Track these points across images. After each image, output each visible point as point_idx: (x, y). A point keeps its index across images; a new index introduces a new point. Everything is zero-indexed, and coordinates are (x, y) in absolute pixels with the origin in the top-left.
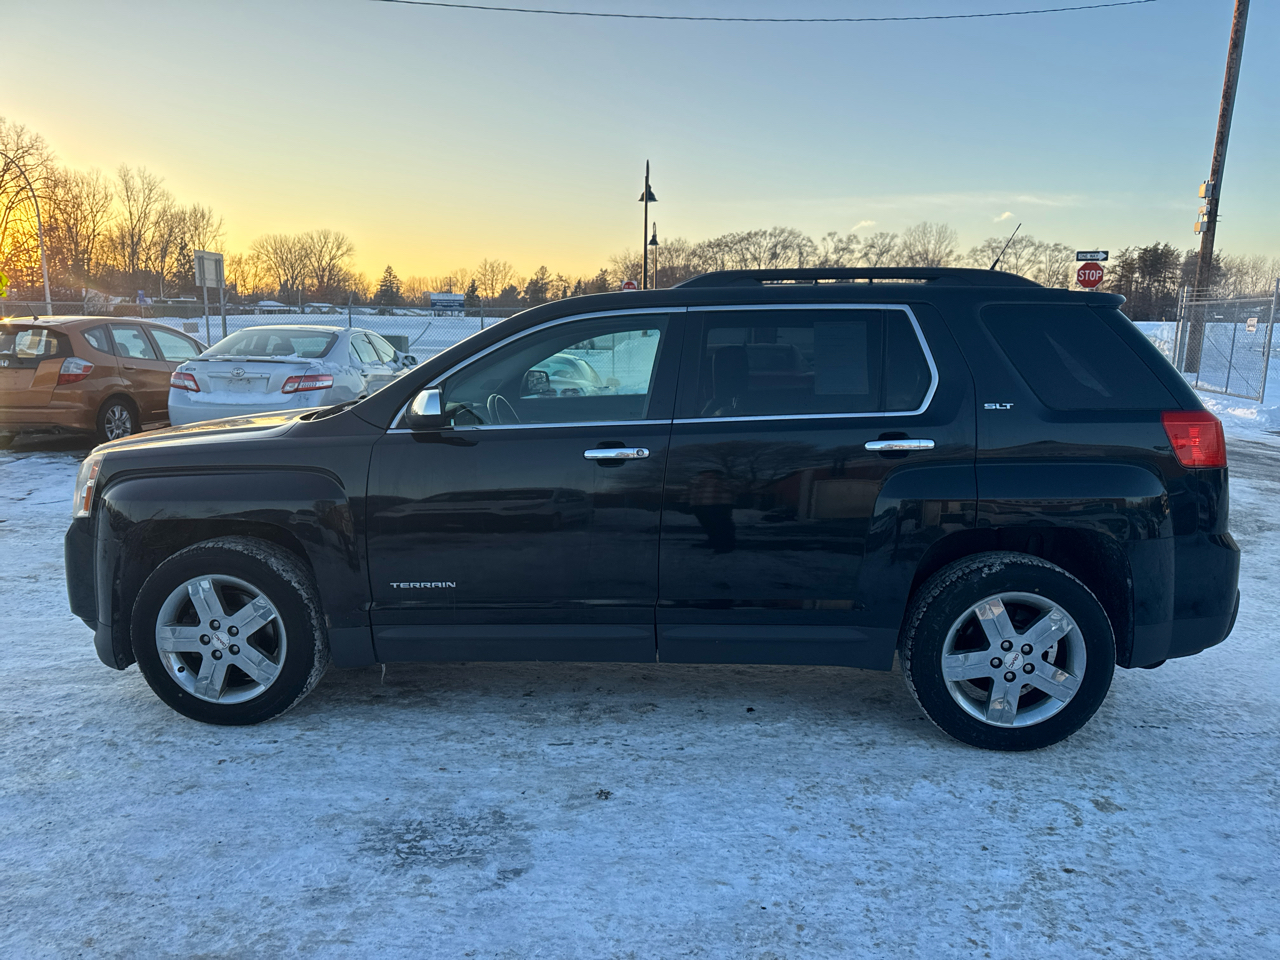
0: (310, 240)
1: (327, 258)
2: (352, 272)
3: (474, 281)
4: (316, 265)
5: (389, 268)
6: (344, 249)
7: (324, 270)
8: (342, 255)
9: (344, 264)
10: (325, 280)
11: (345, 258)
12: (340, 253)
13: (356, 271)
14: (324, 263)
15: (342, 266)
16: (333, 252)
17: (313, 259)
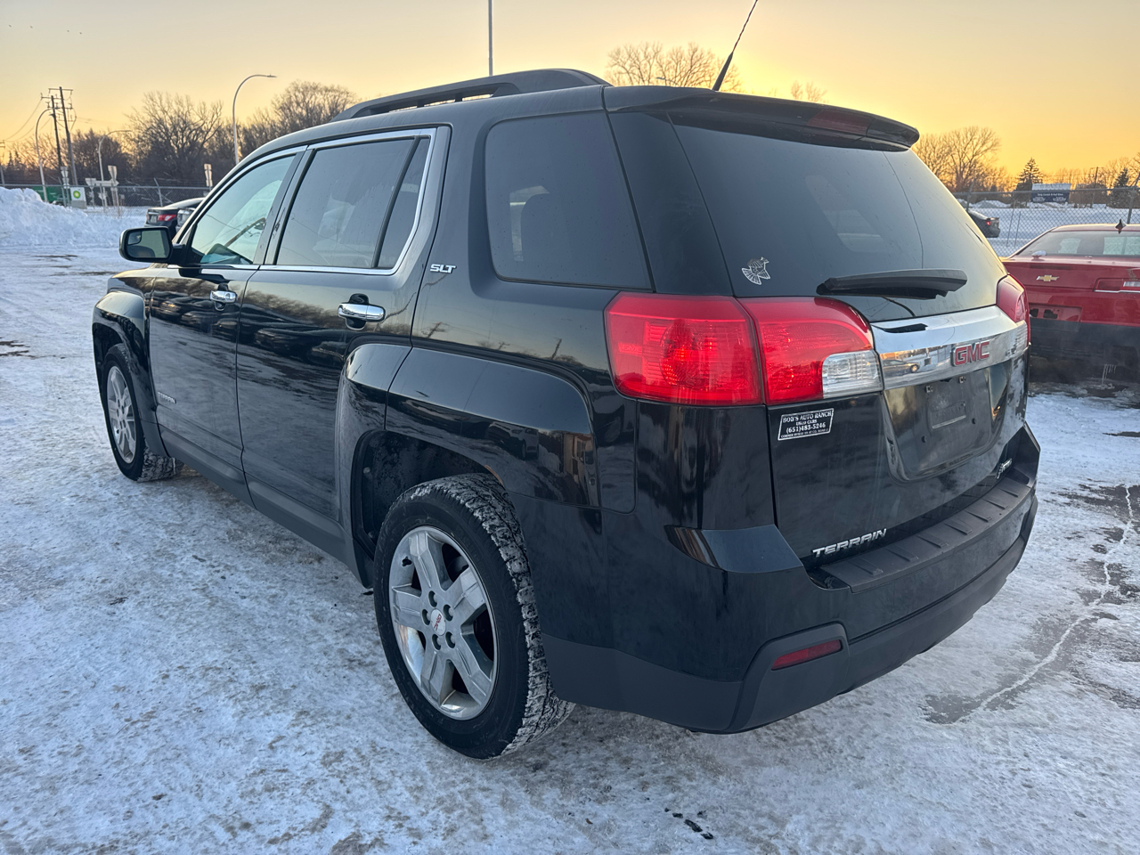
0: (956, 138)
1: (970, 155)
2: (994, 168)
3: (1126, 170)
4: (957, 161)
5: (1032, 161)
6: (989, 144)
7: (964, 167)
8: (986, 151)
9: (985, 160)
10: (964, 177)
11: (989, 154)
12: (984, 148)
13: (997, 166)
14: (966, 160)
15: (984, 162)
16: (977, 148)
17: (956, 156)
